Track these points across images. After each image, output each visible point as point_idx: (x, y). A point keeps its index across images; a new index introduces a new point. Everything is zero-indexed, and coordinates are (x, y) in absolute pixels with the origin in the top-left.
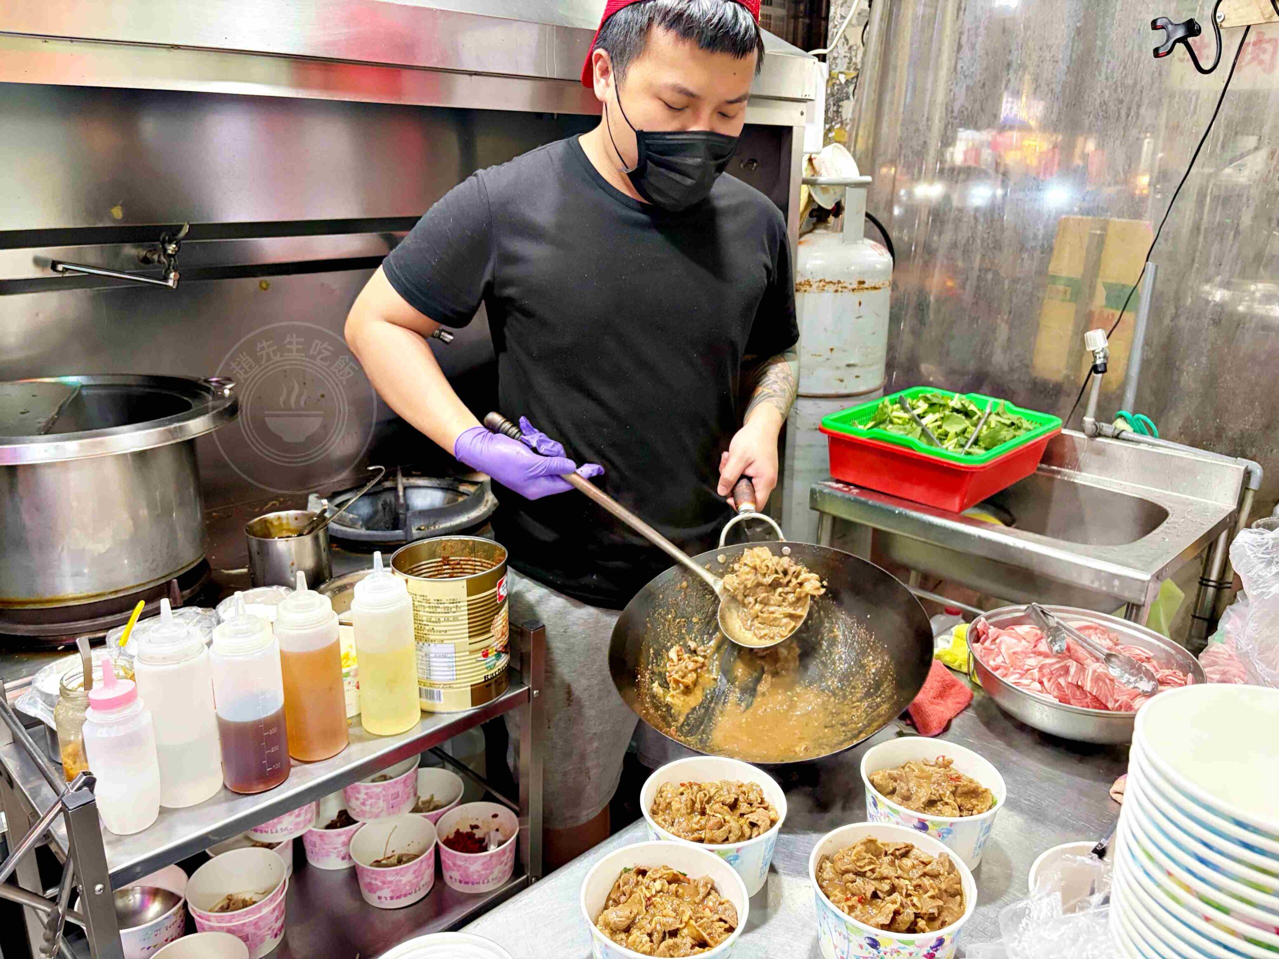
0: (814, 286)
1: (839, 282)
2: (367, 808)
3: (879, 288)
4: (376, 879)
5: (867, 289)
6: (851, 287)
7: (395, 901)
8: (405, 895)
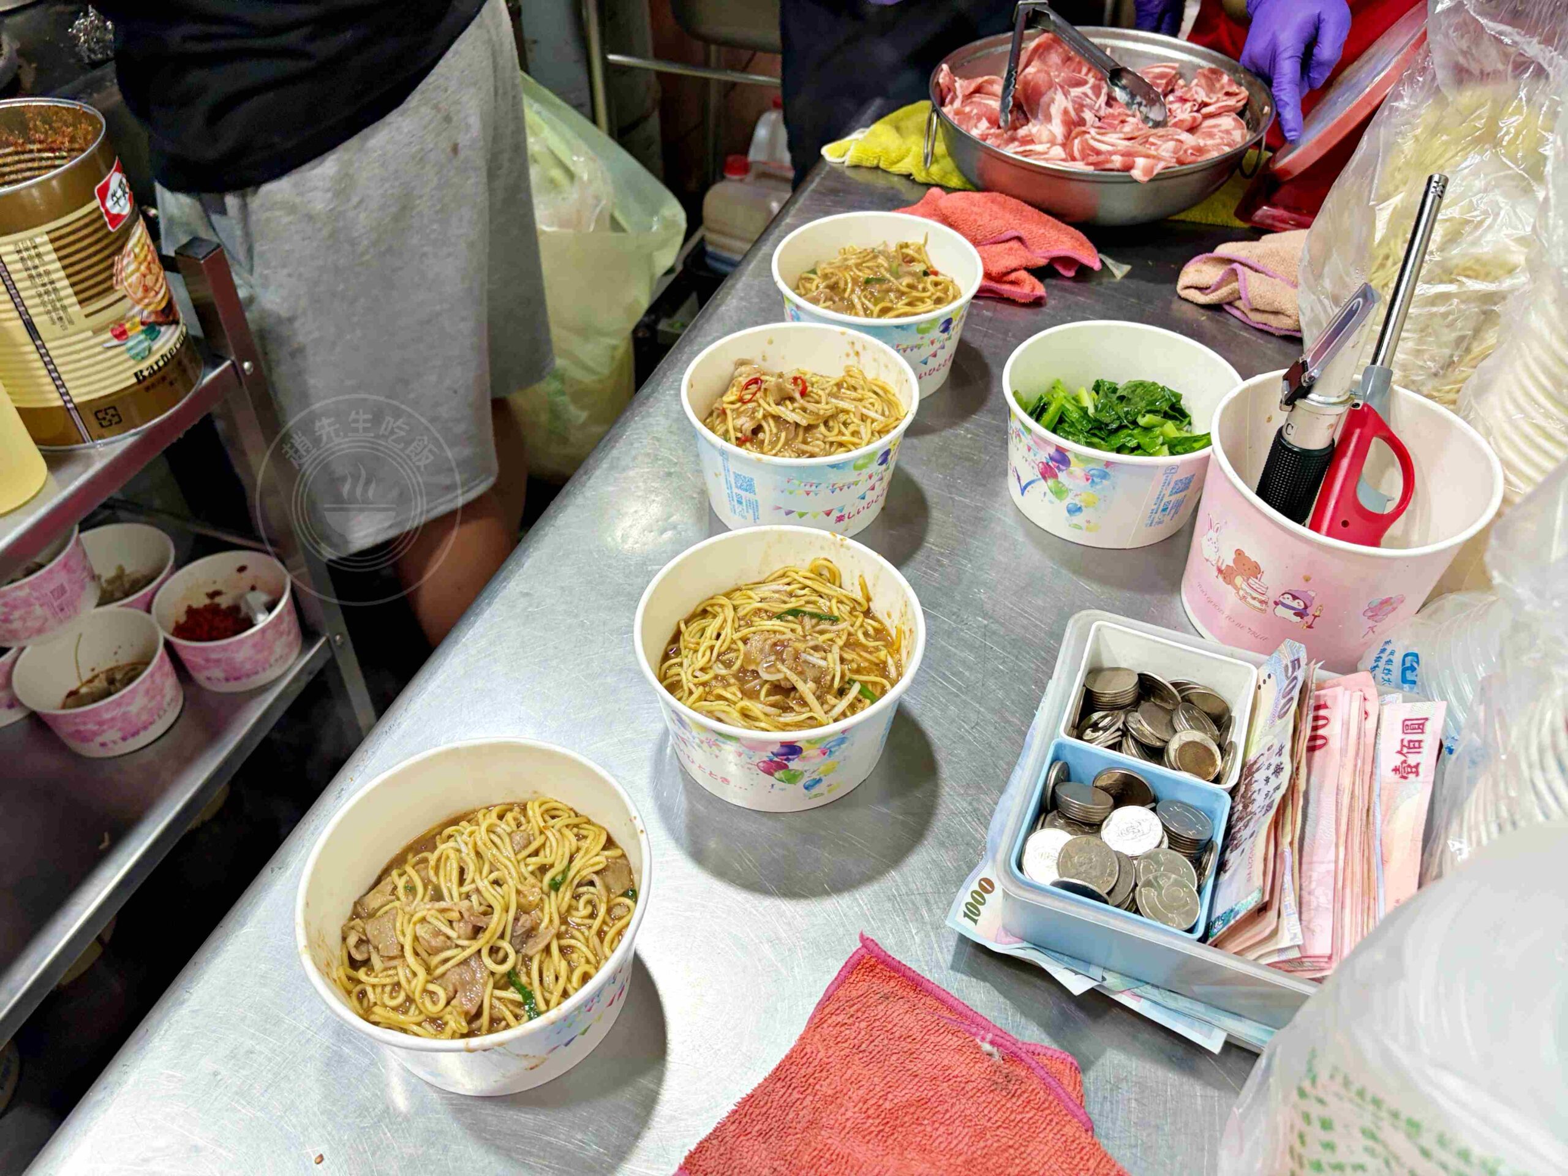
4: (85, 723)
7: (131, 740)
8: (145, 728)
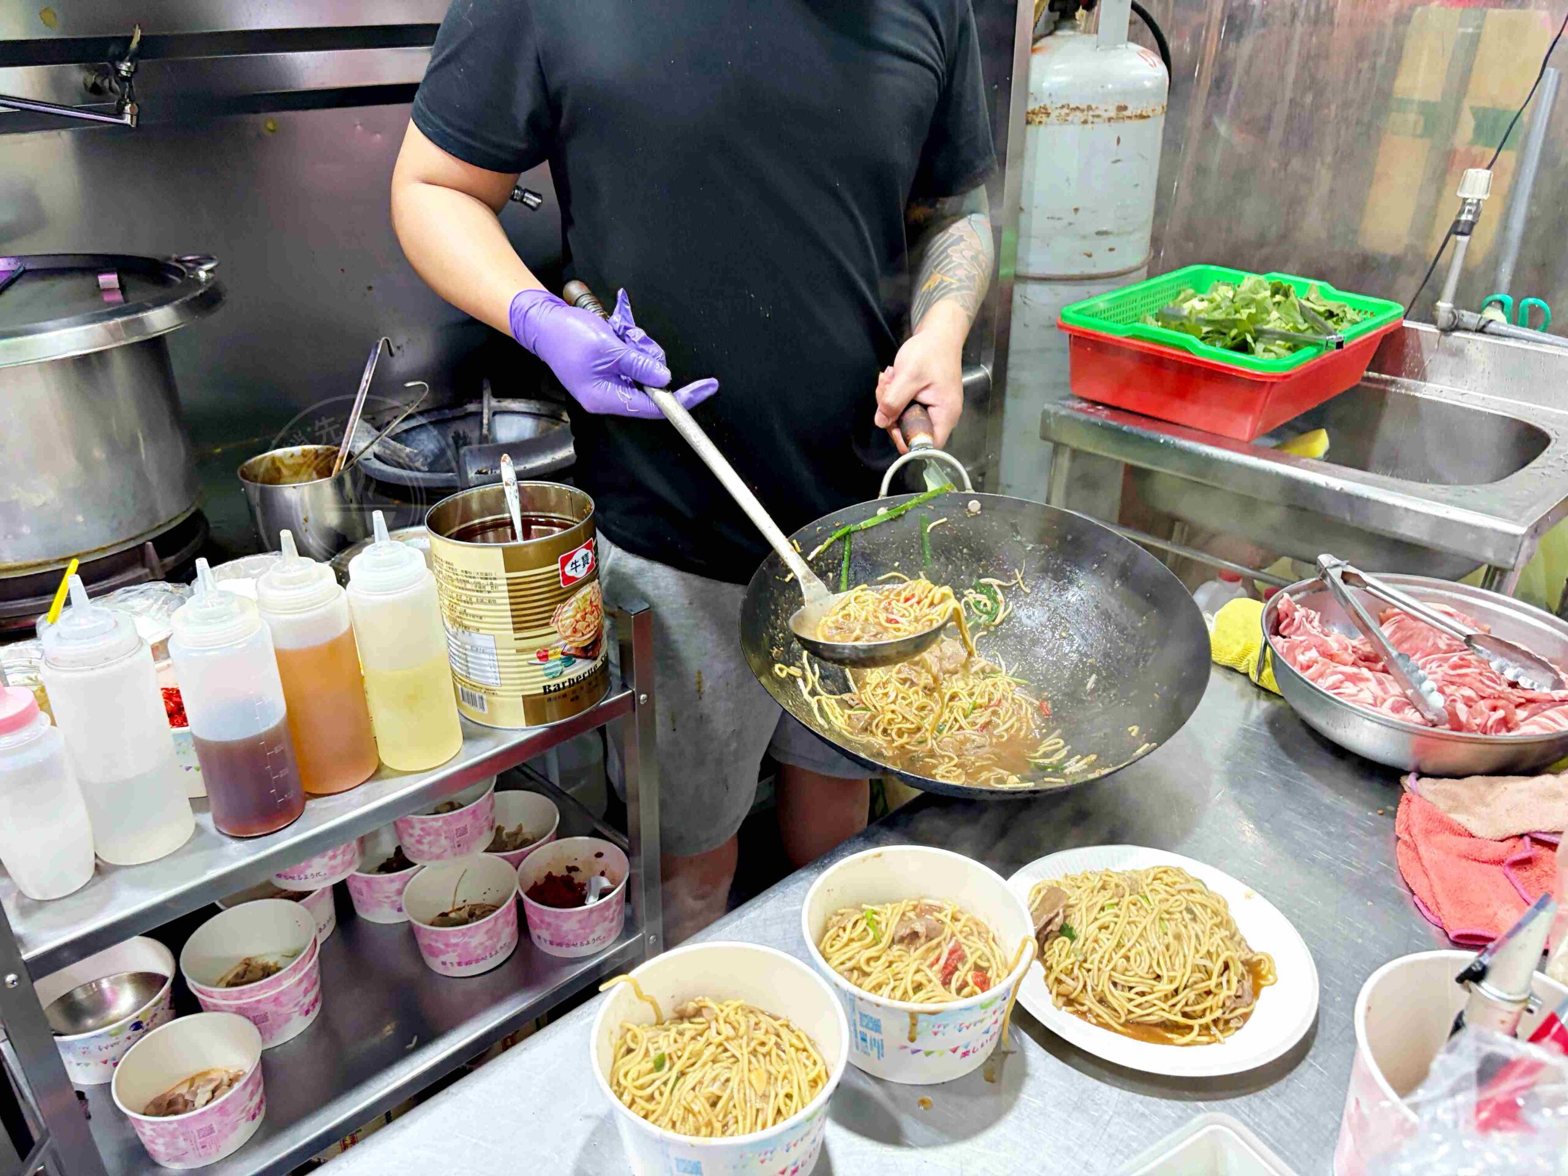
0: (1054, 115)
1: (1089, 108)
2: (425, 847)
3: (1148, 117)
4: (436, 941)
5: (1130, 118)
6: (1106, 115)
7: (464, 967)
8: (477, 961)
